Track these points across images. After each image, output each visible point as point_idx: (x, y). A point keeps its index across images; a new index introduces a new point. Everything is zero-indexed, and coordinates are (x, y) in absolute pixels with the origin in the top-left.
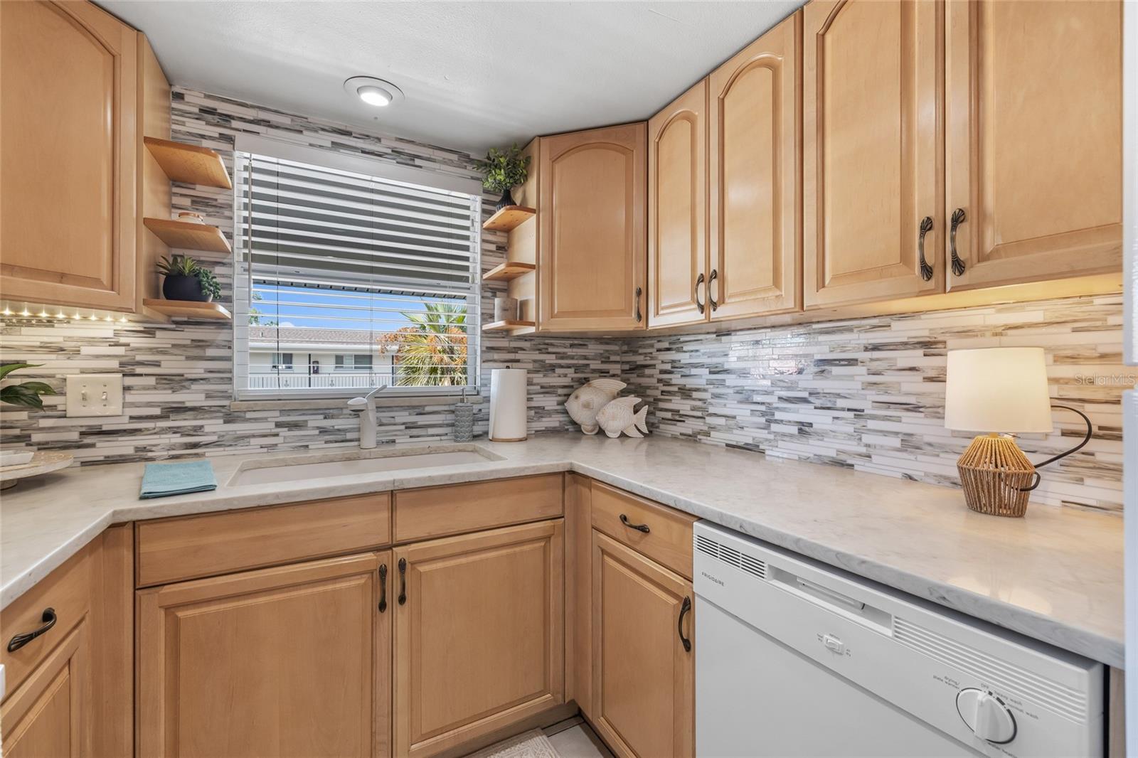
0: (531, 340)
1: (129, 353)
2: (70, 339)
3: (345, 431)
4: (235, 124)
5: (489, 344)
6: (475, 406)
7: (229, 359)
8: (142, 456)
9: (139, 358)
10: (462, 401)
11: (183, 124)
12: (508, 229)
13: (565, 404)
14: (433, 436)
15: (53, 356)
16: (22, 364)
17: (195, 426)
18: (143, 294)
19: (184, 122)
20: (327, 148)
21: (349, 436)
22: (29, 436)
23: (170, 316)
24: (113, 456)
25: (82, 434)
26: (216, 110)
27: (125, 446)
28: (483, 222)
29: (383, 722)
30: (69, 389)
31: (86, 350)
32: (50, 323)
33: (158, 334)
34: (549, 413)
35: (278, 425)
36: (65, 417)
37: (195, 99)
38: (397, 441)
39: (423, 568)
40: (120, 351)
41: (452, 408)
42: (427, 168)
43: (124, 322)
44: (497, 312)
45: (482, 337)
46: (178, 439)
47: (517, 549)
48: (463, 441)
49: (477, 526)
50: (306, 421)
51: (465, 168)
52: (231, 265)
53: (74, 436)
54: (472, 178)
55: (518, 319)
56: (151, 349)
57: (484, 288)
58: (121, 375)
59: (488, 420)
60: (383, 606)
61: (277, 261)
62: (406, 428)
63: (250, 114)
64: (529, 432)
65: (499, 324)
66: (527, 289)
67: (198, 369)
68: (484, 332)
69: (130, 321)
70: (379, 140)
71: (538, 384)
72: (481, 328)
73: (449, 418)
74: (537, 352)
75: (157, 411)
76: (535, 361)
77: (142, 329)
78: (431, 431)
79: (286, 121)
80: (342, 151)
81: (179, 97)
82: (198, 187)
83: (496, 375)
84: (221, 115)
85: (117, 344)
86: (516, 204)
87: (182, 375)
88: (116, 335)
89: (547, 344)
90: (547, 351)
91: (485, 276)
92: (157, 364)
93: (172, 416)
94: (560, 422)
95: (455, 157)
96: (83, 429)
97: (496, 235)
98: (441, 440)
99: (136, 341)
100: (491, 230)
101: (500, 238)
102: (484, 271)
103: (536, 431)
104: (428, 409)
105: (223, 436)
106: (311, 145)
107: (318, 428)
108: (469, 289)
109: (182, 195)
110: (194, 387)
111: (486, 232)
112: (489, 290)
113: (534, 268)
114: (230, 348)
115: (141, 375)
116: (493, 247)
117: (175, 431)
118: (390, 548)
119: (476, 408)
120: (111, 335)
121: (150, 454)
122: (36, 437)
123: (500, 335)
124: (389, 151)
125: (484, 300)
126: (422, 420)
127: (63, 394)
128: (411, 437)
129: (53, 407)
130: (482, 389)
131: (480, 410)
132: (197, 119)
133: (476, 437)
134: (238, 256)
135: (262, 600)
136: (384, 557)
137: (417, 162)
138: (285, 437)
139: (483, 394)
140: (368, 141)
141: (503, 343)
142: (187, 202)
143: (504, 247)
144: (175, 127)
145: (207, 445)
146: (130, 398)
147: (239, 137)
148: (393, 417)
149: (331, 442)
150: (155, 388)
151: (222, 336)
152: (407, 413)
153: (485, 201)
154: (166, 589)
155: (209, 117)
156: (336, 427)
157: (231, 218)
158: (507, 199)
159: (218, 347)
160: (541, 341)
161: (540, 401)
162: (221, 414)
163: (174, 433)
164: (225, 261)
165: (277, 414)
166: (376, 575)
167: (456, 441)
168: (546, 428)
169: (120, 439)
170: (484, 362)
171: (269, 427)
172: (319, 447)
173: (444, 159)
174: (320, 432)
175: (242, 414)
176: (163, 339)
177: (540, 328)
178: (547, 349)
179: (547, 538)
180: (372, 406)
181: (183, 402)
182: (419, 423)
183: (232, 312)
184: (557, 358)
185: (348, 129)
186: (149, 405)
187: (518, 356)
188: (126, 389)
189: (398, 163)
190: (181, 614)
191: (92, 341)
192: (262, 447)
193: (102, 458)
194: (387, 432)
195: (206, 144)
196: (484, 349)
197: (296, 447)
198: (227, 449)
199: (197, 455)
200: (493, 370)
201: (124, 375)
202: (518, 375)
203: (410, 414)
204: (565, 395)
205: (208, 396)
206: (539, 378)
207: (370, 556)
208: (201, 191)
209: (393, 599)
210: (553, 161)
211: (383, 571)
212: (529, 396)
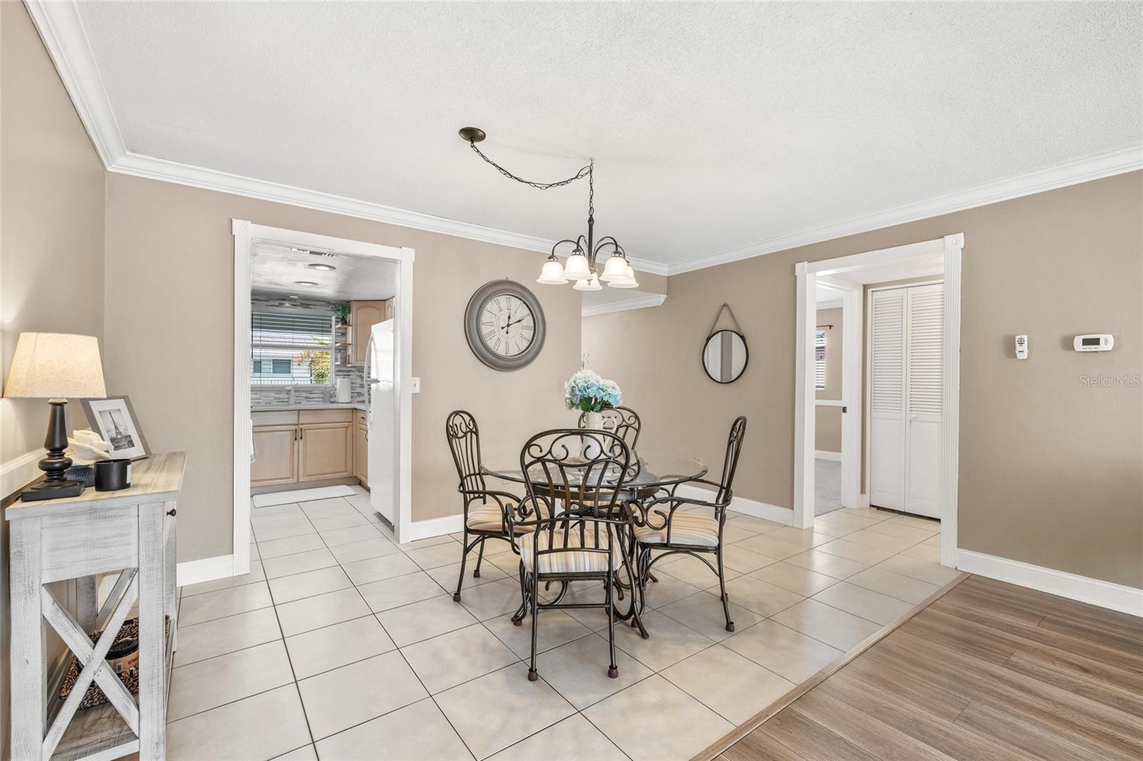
0: (355, 368)
5: (338, 369)
10: (326, 389)
12: (346, 328)
20: (277, 306)
21: (284, 400)
28: (335, 326)
29: (296, 469)
35: (260, 396)
38: (302, 403)
39: (307, 431)
41: (323, 392)
42: (314, 308)
44: (339, 359)
45: (336, 368)
47: (337, 430)
50: (270, 395)
51: (329, 307)
54: (334, 312)
57: (336, 349)
59: (336, 396)
60: (296, 439)
62: (305, 398)
65: (339, 363)
66: (350, 351)
68: (336, 365)
70: (296, 301)
71: (358, 384)
73: (322, 395)
78: (315, 400)
83: (338, 380)
86: (346, 323)
95: (324, 303)
97: (341, 330)
101: (343, 331)
102: (336, 343)
104: (313, 392)
111: (337, 329)
112: (338, 350)
113: (351, 345)
116: (340, 334)
118: (298, 425)
119: (332, 392)
123: (342, 367)
124: (299, 304)
125: (336, 354)
126: (311, 396)
128: (307, 401)
130: (335, 384)
131: (334, 393)
133: (331, 402)
136: (296, 427)
137: (310, 306)
138: (263, 400)
139: (335, 386)
140: (292, 302)
141: (344, 369)
148: (300, 395)
149: (278, 402)
152: (305, 393)
153: (336, 318)
158: (343, 320)
161: (359, 390)
166: (294, 431)
170: (336, 376)
171: (258, 396)
173: (320, 304)
174: (274, 399)
177: (353, 365)
179: (347, 427)
180: (293, 390)
185: (284, 298)
187: (349, 374)
189: (302, 307)
194: (298, 399)
196: (336, 371)
197: (266, 403)
202: (347, 380)
206: (359, 382)
209: (298, 437)
210: (358, 309)
211: (296, 430)
212: (353, 388)
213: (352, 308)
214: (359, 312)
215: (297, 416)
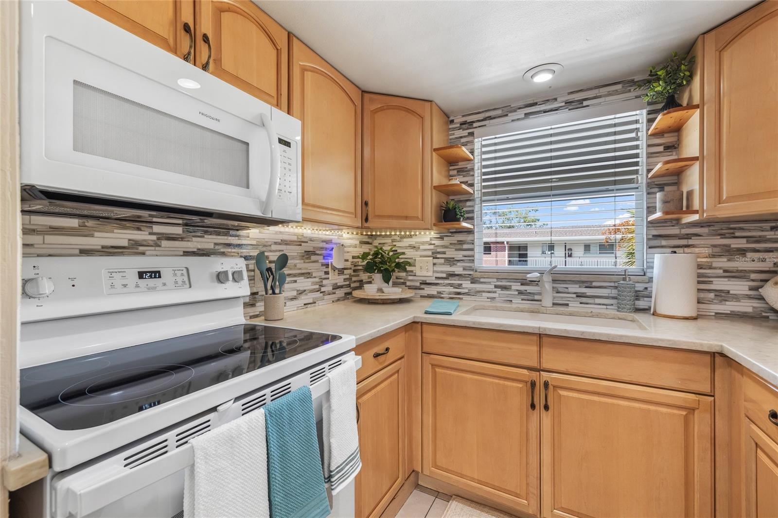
0: (710, 226)
1: (435, 248)
2: (417, 243)
3: (534, 294)
4: (475, 125)
5: (656, 233)
6: (637, 285)
7: (472, 250)
8: (439, 296)
9: (439, 250)
10: (624, 279)
11: (453, 134)
12: (677, 129)
13: (760, 290)
14: (600, 304)
15: (412, 250)
16: (403, 253)
17: (459, 284)
18: (434, 221)
19: (454, 133)
20: (522, 119)
21: (536, 297)
22: (406, 283)
23: (449, 229)
24: (430, 295)
25: (421, 283)
26: (466, 121)
27: (433, 290)
28: (648, 130)
30: (417, 264)
31: (422, 247)
32: (411, 236)
33: (445, 238)
34: (737, 298)
35: (496, 287)
36: (415, 276)
37: (459, 120)
38: (570, 305)
40: (432, 247)
41: (616, 284)
42: (592, 105)
43: (433, 234)
44: (658, 205)
45: (647, 227)
46: (452, 290)
47: (652, 408)
48: (624, 312)
49: (608, 376)
50: (511, 286)
51: (630, 91)
52: (473, 200)
53: (418, 284)
54: (637, 97)
55: (684, 209)
56: (442, 246)
57: (649, 185)
58: (432, 258)
59: (651, 297)
60: (533, 406)
61: (496, 193)
62: (577, 296)
63: (480, 116)
64: (700, 313)
65: (658, 215)
66: (693, 180)
67: (459, 255)
68: (651, 223)
69: (435, 233)
70: (556, 99)
71: (720, 268)
72: (647, 219)
73: (614, 292)
74: (719, 237)
75: (444, 275)
76: (714, 246)
77: (439, 237)
78: (598, 301)
79: (499, 112)
80: (531, 117)
81: (452, 121)
82: (460, 163)
83: (658, 259)
84: (469, 122)
85: (431, 244)
86: (682, 106)
87: (454, 258)
88: (431, 240)
89: (734, 229)
90: (733, 235)
91: (650, 175)
92: (444, 253)
93: (450, 278)
94: (754, 307)
95: (619, 87)
96: (421, 282)
97: (664, 137)
98: (607, 309)
99: (437, 242)
100: (659, 134)
101: (668, 139)
102: (649, 171)
103: (716, 313)
104: (594, 284)
105: (470, 290)
106: (513, 121)
107: (517, 290)
108: (637, 188)
109: (454, 169)
110: (458, 264)
111: (652, 137)
112: (655, 186)
113: (698, 160)
114: (473, 244)
115: (439, 258)
116: (661, 149)
117: (451, 285)
118: (539, 371)
119: (640, 287)
120: (429, 240)
121: (442, 295)
122: (408, 283)
123: (669, 224)
124: (563, 104)
125: (649, 196)
126: (589, 292)
127: (415, 266)
128: (581, 303)
129: (412, 271)
130: (648, 270)
131: (646, 288)
132: (459, 129)
133: (638, 310)
134: (477, 195)
135: (469, 376)
136: (534, 375)
137: (585, 103)
138: (499, 294)
139: (648, 275)
140: (548, 103)
141: (675, 231)
142: (455, 172)
143: (674, 146)
144: (451, 137)
145: (464, 294)
146: (436, 268)
147: (476, 131)
148: (567, 288)
149: (525, 300)
150: (444, 265)
151: (469, 238)
152: (577, 286)
153: (649, 113)
154: (432, 356)
155: (464, 126)
156: (528, 291)
157: (473, 175)
158: (671, 103)
159: (468, 243)
160: (725, 226)
161: (721, 284)
162: (469, 279)
163: (451, 286)
164: (471, 198)
165: (495, 280)
166: (529, 384)
167: (618, 311)
168: (731, 311)
169: (432, 287)
170: (650, 248)
171: (491, 287)
172: (518, 302)
173: (608, 92)
174: (519, 293)
175: (478, 279)
176: (447, 241)
177: (705, 215)
178: (733, 233)
179: (691, 410)
180: (547, 279)
181: (454, 272)
182: (588, 294)
183: (474, 225)
184: (748, 242)
185: (535, 101)
186: (442, 272)
187: (691, 242)
188: (434, 264)
189: (569, 110)
190: (437, 370)
191: (423, 243)
192: (488, 298)
193: (426, 295)
194: (562, 298)
195: (463, 140)
196: (651, 237)
197: (505, 300)
198: (472, 297)
199: (459, 298)
200: (656, 255)
201: (433, 258)
202: (684, 261)
203: (580, 287)
204: (761, 281)
205: (464, 269)
206: (722, 262)
207: (525, 372)
208: (461, 165)
209: (539, 401)
210: (721, 51)
211: (533, 384)
212: (702, 279)
213: (699, 60)
214: (726, 55)
215: (535, 349)
